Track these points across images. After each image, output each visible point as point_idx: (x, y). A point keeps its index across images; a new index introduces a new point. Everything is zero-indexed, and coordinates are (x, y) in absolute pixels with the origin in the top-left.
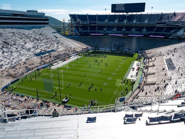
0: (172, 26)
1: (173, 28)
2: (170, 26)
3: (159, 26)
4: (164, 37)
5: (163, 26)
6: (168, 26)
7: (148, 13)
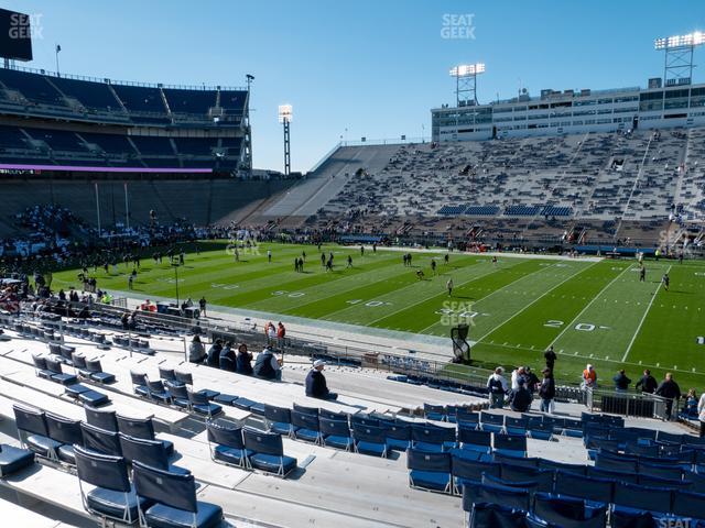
0: (192, 134)
1: (213, 142)
2: (183, 134)
3: (136, 133)
4: (210, 170)
5: (153, 134)
6: (175, 134)
7: (43, 71)
